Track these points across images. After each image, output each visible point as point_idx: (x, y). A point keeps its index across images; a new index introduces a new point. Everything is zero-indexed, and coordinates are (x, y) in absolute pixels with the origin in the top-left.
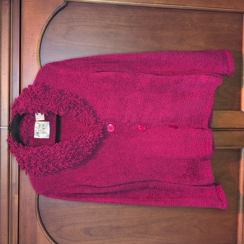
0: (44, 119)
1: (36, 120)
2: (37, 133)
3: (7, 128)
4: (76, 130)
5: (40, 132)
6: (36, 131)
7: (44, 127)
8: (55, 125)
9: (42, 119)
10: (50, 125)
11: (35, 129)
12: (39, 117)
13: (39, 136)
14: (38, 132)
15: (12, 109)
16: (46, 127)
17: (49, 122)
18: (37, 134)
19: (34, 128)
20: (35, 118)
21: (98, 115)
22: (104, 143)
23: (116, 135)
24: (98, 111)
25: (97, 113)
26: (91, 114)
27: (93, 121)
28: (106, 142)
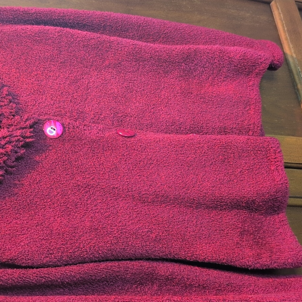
21: (22, 102)
22: (37, 161)
23: (67, 146)
24: (22, 96)
25: (18, 98)
26: (4, 96)
27: (8, 111)
28: (43, 159)
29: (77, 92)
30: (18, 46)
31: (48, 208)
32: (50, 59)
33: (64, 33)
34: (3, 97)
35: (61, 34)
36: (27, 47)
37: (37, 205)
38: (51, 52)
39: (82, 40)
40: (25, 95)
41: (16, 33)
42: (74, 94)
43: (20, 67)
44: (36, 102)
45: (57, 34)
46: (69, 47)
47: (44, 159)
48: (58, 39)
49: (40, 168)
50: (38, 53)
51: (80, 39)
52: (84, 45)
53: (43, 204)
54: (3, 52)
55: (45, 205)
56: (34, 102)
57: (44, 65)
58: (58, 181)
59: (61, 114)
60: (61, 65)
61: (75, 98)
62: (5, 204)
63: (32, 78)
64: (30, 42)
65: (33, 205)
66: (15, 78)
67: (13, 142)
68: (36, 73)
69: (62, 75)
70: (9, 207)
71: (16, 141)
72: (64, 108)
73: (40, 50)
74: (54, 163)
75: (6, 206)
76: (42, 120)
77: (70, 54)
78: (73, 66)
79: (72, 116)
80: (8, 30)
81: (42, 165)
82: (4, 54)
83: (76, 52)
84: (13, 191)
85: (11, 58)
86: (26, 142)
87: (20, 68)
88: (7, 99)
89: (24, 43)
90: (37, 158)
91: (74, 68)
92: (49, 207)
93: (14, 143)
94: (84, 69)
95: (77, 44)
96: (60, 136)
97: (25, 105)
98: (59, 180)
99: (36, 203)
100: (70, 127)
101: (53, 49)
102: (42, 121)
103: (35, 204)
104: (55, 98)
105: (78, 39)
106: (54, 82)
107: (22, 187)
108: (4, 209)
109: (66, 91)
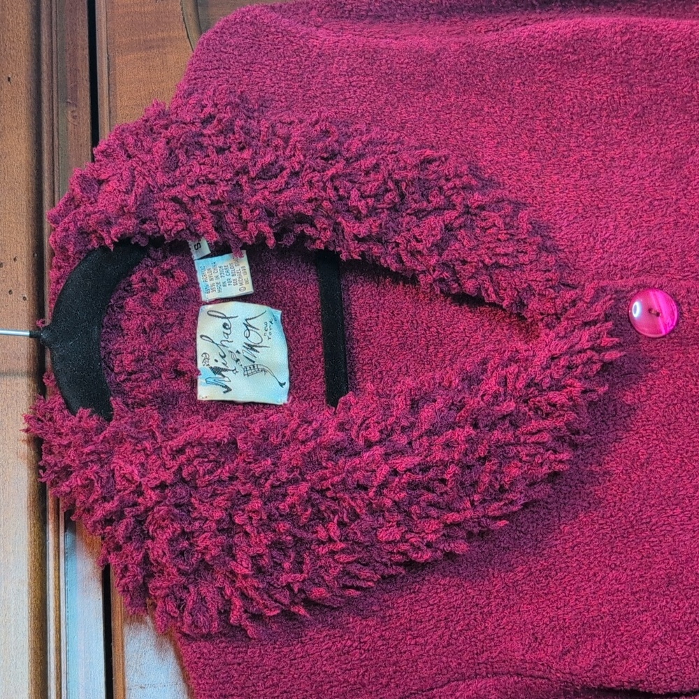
0: (249, 289)
1: (205, 297)
2: (217, 371)
3: (28, 334)
4: (440, 355)
5: (232, 365)
6: (206, 359)
7: (254, 339)
8: (312, 331)
9: (238, 286)
10: (285, 330)
11: (202, 346)
12: (221, 280)
13: (229, 390)
14: (220, 365)
15: (55, 221)
16: (265, 338)
17: (280, 312)
18: (212, 375)
19: (195, 339)
20: (198, 290)
21: (562, 245)
22: (629, 405)
23: (693, 355)
24: (558, 226)
25: (552, 235)
26: (523, 237)
27: (541, 277)
28: (642, 400)
29: (685, 195)
30: (524, 84)
31: (680, 532)
32: (606, 109)
33: (636, 35)
34: (522, 240)
35: (629, 39)
36: (549, 85)
37: (652, 526)
38: (609, 92)
39: (683, 47)
40: (565, 223)
41: (516, 49)
42: (678, 202)
43: (537, 143)
44: (595, 239)
45: (619, 38)
46: (651, 71)
47: (645, 399)
48: (622, 53)
49: (640, 424)
50: (576, 96)
51: (679, 45)
52: (689, 61)
53: (666, 523)
54: (490, 104)
55: (669, 524)
56: (591, 239)
57: (593, 130)
58: (689, 454)
59: (659, 265)
60: (635, 125)
61: (683, 214)
62: (579, 529)
63: (573, 171)
64: (554, 69)
65: (642, 526)
66: (533, 176)
67: (577, 367)
68: (577, 156)
69: (641, 152)
70: (589, 536)
71: (584, 364)
72: (664, 247)
73: (580, 89)
74: (671, 407)
75: (583, 533)
76: (623, 291)
77: (654, 89)
78: (665, 122)
79: (685, 265)
80: (496, 43)
81: (643, 416)
82: (492, 110)
83: (668, 82)
84: (591, 492)
85: (511, 120)
86: (605, 363)
87: (537, 147)
88: (530, 244)
89: (539, 74)
90: (629, 398)
91: (668, 128)
92: (682, 529)
93: (579, 371)
94: (692, 127)
95: (671, 60)
96: (673, 331)
97: (570, 252)
98: (692, 452)
99: (648, 520)
100: (690, 301)
101: (612, 83)
102: (624, 294)
103: (648, 523)
104: (638, 219)
105: (674, 46)
106: (626, 174)
107: (609, 481)
108: (580, 543)
109: (660, 197)
